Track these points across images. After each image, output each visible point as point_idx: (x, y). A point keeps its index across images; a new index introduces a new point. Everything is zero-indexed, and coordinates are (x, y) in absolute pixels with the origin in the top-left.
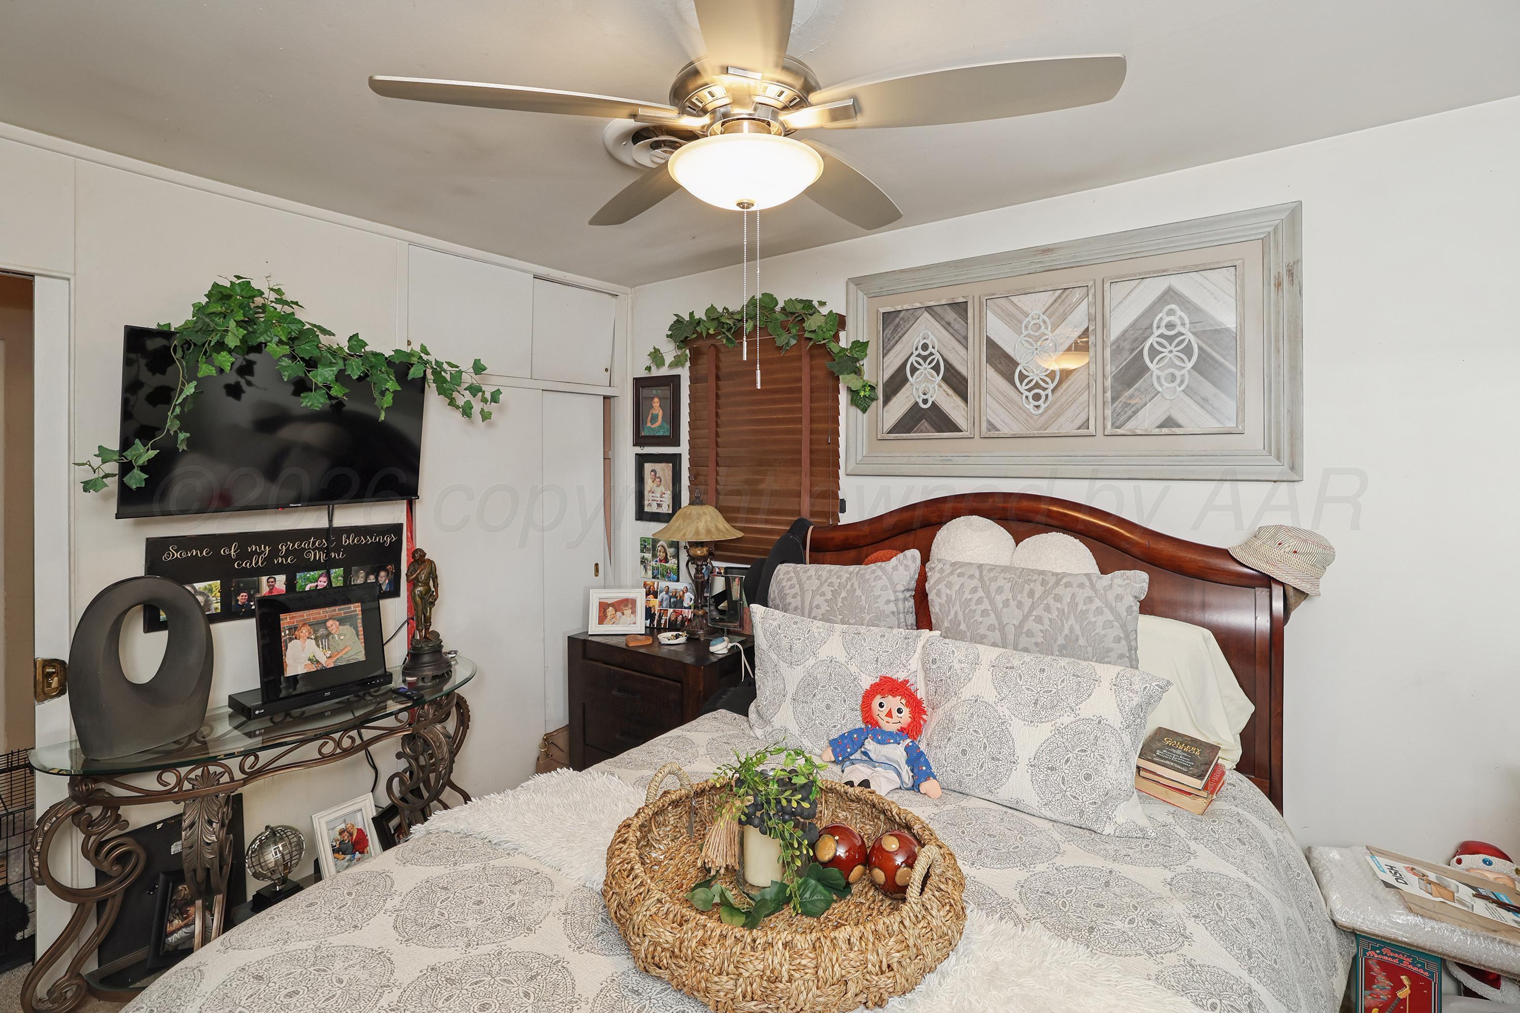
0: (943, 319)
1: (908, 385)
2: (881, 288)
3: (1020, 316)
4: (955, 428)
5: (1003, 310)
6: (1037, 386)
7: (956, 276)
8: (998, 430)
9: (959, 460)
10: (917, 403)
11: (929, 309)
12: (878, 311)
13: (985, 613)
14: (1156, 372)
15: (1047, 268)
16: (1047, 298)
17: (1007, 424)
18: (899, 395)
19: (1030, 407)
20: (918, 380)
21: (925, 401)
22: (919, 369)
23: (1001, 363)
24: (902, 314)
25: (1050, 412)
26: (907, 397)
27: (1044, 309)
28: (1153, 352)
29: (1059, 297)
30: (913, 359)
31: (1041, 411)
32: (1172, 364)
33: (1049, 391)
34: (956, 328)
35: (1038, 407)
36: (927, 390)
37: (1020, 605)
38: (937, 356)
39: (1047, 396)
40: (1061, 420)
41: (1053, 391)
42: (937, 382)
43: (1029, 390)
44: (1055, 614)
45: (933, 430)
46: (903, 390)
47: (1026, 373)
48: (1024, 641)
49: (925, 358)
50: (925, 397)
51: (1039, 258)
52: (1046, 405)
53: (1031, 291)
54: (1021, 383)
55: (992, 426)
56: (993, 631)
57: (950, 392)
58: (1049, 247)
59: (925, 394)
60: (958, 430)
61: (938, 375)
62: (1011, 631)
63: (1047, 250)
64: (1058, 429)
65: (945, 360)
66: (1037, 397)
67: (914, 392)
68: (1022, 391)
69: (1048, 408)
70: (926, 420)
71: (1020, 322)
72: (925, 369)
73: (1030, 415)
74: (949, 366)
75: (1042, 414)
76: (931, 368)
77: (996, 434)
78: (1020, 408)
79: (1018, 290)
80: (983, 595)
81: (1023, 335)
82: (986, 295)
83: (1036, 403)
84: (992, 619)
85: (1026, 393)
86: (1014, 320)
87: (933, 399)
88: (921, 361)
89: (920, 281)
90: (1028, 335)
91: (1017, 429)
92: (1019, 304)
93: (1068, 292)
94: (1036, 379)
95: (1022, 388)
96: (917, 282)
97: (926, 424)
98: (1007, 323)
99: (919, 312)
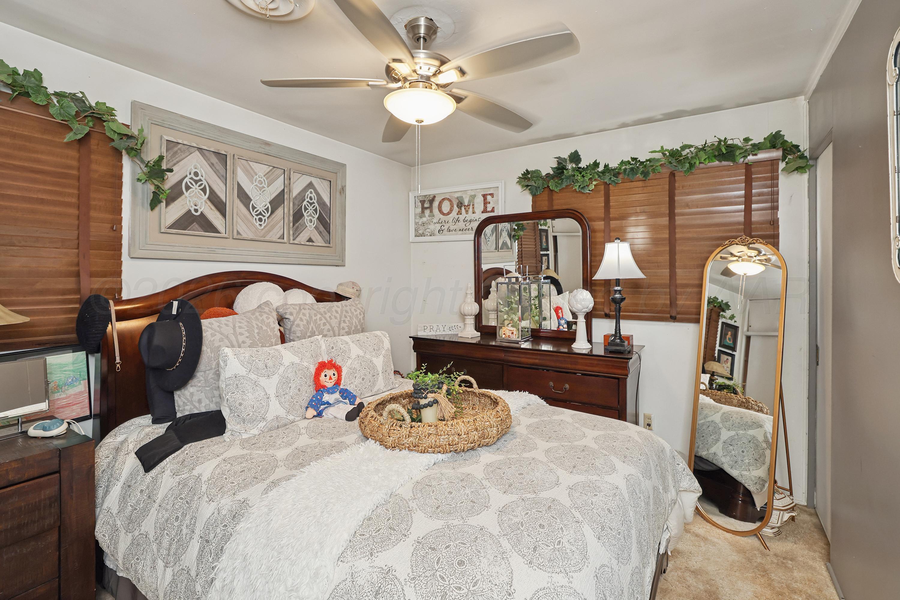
0: (209, 160)
1: (183, 197)
2: (163, 121)
3: (253, 174)
4: (216, 231)
5: (244, 167)
6: (260, 214)
7: (219, 136)
8: (241, 235)
9: (220, 251)
10: (190, 211)
11: (200, 149)
12: (161, 137)
13: (324, 324)
14: (306, 217)
15: (267, 153)
16: (267, 169)
17: (246, 233)
18: (176, 202)
19: (257, 224)
20: (191, 195)
21: (196, 211)
22: (191, 188)
23: (243, 197)
24: (180, 146)
25: (266, 228)
26: (183, 205)
27: (264, 174)
28: (306, 209)
29: (271, 170)
30: (187, 180)
31: (263, 227)
32: (311, 215)
33: (266, 218)
34: (217, 168)
35: (261, 225)
36: (197, 203)
37: (336, 318)
38: (204, 183)
39: (265, 220)
40: (271, 233)
41: (268, 218)
42: (205, 199)
43: (257, 215)
44: (349, 318)
45: (202, 230)
46: (180, 199)
47: (255, 206)
48: (342, 332)
49: (196, 182)
50: (196, 208)
51: (263, 146)
52: (265, 224)
53: (261, 162)
54: (253, 211)
55: (238, 233)
56: (329, 331)
57: (213, 208)
58: (270, 143)
59: (196, 205)
60: (217, 232)
61: (205, 195)
62: (336, 329)
63: (267, 144)
64: (270, 238)
65: (210, 187)
66: (260, 220)
67: (188, 203)
68: (254, 215)
69: (265, 227)
70: (197, 223)
71: (253, 177)
72: (195, 188)
73: (257, 229)
74: (212, 191)
75: (262, 229)
76: (201, 189)
77: (239, 237)
78: (253, 225)
79: (255, 159)
80: (320, 316)
81: (254, 185)
82: (238, 156)
83: (260, 223)
84: (328, 327)
85: (255, 217)
86: (251, 175)
87: (201, 210)
88: (194, 183)
89: (195, 129)
90: (256, 185)
91: (251, 236)
92: (253, 167)
93: (275, 169)
94: (260, 210)
95: (254, 214)
96: (192, 128)
97: (197, 226)
98: (246, 175)
99: (192, 149)
